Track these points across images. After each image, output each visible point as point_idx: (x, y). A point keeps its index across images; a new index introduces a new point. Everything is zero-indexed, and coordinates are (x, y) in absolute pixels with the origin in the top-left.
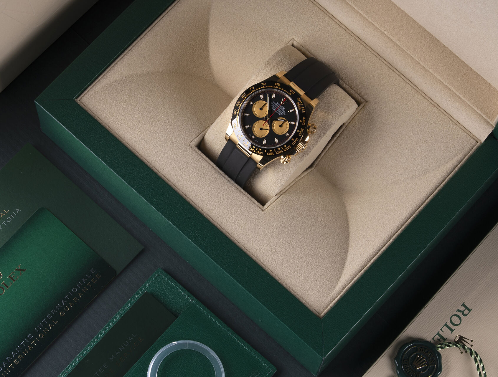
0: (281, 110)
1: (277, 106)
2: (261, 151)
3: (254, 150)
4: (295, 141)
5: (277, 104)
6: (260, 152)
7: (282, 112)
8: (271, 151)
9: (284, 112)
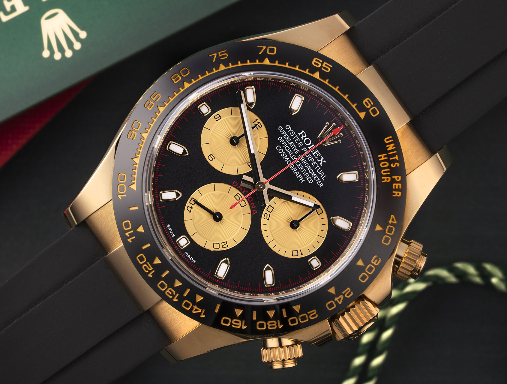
0: (310, 163)
1: (301, 144)
2: (200, 305)
3: (172, 295)
4: (339, 300)
5: (300, 137)
6: (195, 307)
7: (313, 174)
8: (239, 312)
9: (322, 174)
